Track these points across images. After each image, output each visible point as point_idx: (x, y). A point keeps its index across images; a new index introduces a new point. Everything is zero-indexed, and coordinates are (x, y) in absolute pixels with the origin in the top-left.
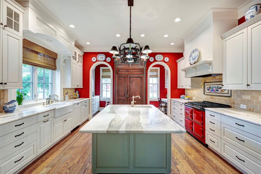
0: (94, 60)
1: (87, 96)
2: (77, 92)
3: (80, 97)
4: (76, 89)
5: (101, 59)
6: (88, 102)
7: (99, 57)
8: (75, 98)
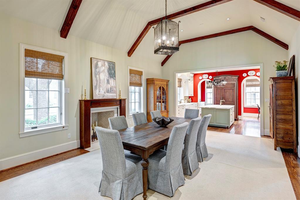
0: (201, 78)
1: (197, 101)
2: (190, 98)
3: (192, 102)
4: (190, 97)
5: (205, 77)
6: (197, 105)
7: (204, 76)
8: (189, 102)
